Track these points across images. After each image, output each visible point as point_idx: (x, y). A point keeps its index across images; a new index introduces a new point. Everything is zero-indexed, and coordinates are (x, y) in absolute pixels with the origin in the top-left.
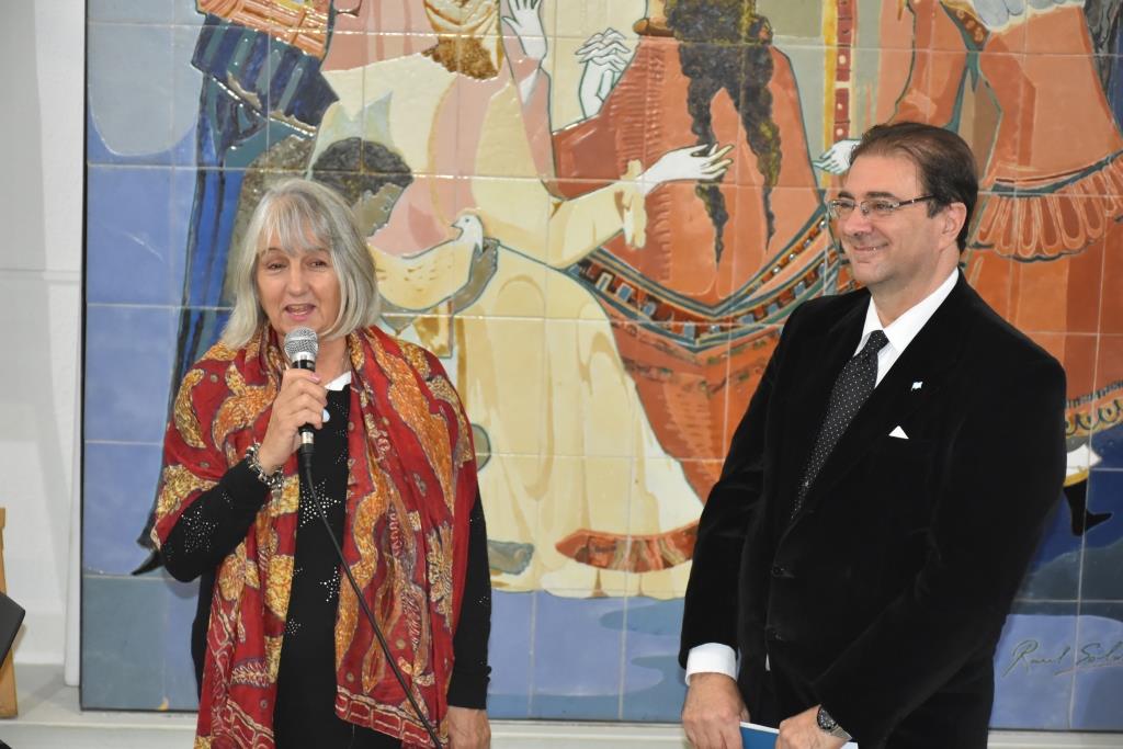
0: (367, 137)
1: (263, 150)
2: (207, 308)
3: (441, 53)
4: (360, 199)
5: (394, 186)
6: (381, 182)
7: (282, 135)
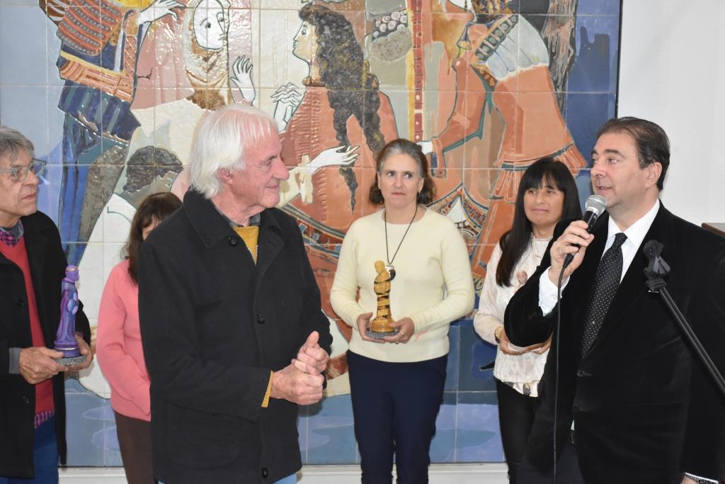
0: (158, 145)
1: (99, 154)
2: (71, 242)
3: (198, 98)
4: (154, 180)
5: (173, 173)
6: (166, 171)
7: (110, 146)
